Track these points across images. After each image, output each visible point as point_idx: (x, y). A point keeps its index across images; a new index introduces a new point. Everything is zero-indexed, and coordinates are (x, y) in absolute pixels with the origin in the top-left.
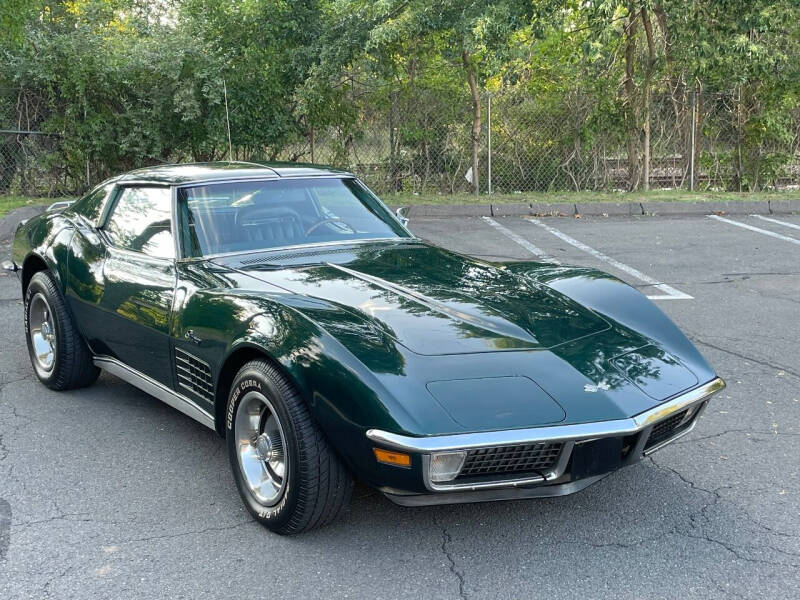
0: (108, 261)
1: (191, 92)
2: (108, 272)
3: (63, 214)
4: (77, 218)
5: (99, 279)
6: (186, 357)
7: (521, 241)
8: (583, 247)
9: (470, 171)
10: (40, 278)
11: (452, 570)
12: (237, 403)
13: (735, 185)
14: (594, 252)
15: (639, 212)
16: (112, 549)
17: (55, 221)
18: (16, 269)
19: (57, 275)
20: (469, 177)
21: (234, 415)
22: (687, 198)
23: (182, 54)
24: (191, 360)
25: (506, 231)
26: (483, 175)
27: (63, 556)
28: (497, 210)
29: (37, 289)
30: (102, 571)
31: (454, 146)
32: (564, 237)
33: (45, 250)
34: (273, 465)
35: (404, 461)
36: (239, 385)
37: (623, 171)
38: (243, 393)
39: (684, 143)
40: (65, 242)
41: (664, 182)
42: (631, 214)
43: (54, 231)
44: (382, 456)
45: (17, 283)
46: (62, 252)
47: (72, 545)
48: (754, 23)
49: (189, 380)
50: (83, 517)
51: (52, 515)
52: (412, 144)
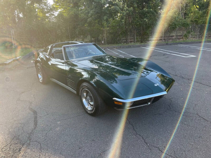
0: (51, 61)
1: (60, 31)
2: (51, 63)
3: (41, 52)
4: (44, 53)
5: (50, 64)
6: (69, 80)
7: (114, 52)
8: (124, 53)
9: (103, 41)
10: (38, 64)
11: (130, 123)
12: (82, 91)
13: (142, 42)
14: (126, 53)
15: (130, 47)
16: (59, 122)
17: (40, 53)
18: (34, 62)
19: (41, 64)
20: (103, 42)
21: (81, 93)
22: (136, 44)
23: (58, 24)
24: (70, 81)
25: (111, 51)
26: (105, 42)
27: (49, 125)
28: (109, 47)
29: (38, 66)
30: (58, 129)
31: (100, 38)
32: (121, 51)
33: (39, 59)
34: (90, 103)
35: (121, 104)
36: (82, 87)
37: (125, 41)
38: (83, 89)
39: (134, 36)
40: (43, 57)
41: (131, 42)
42: (129, 47)
43: (40, 55)
44: (116, 103)
45: (34, 65)
46: (42, 59)
47: (51, 122)
48: (146, 17)
49: (70, 84)
50: (52, 114)
51: (46, 114)
52: (94, 38)
